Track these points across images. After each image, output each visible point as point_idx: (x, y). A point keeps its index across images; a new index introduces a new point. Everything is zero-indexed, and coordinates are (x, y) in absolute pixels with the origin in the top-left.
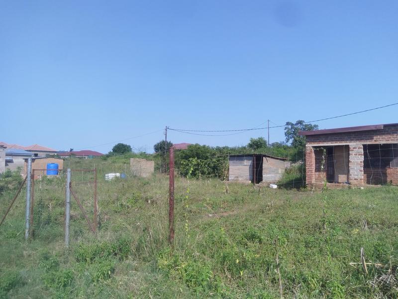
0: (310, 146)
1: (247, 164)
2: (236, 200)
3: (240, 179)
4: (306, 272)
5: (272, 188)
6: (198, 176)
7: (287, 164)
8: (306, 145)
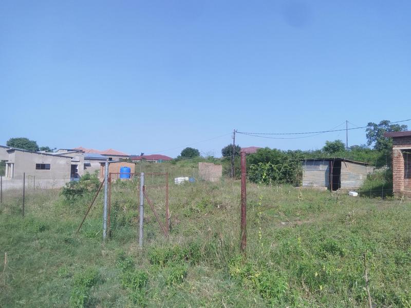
0: (397, 149)
1: (323, 168)
2: (310, 207)
3: (315, 185)
4: (398, 292)
5: (352, 196)
6: (269, 181)
7: (370, 170)
8: (393, 149)
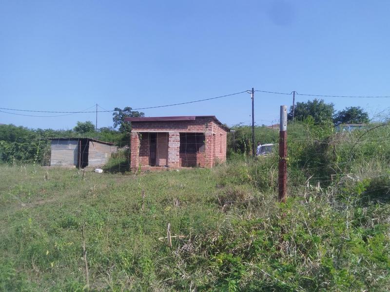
0: (135, 132)
1: (72, 148)
2: (56, 186)
3: (64, 164)
5: (98, 173)
7: (114, 149)
8: (132, 131)
